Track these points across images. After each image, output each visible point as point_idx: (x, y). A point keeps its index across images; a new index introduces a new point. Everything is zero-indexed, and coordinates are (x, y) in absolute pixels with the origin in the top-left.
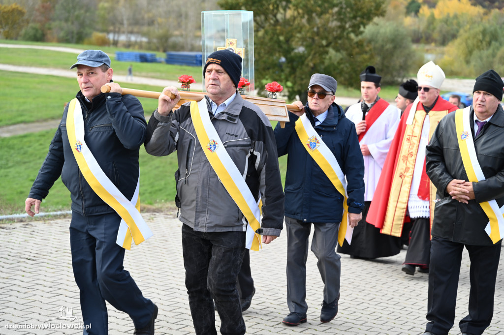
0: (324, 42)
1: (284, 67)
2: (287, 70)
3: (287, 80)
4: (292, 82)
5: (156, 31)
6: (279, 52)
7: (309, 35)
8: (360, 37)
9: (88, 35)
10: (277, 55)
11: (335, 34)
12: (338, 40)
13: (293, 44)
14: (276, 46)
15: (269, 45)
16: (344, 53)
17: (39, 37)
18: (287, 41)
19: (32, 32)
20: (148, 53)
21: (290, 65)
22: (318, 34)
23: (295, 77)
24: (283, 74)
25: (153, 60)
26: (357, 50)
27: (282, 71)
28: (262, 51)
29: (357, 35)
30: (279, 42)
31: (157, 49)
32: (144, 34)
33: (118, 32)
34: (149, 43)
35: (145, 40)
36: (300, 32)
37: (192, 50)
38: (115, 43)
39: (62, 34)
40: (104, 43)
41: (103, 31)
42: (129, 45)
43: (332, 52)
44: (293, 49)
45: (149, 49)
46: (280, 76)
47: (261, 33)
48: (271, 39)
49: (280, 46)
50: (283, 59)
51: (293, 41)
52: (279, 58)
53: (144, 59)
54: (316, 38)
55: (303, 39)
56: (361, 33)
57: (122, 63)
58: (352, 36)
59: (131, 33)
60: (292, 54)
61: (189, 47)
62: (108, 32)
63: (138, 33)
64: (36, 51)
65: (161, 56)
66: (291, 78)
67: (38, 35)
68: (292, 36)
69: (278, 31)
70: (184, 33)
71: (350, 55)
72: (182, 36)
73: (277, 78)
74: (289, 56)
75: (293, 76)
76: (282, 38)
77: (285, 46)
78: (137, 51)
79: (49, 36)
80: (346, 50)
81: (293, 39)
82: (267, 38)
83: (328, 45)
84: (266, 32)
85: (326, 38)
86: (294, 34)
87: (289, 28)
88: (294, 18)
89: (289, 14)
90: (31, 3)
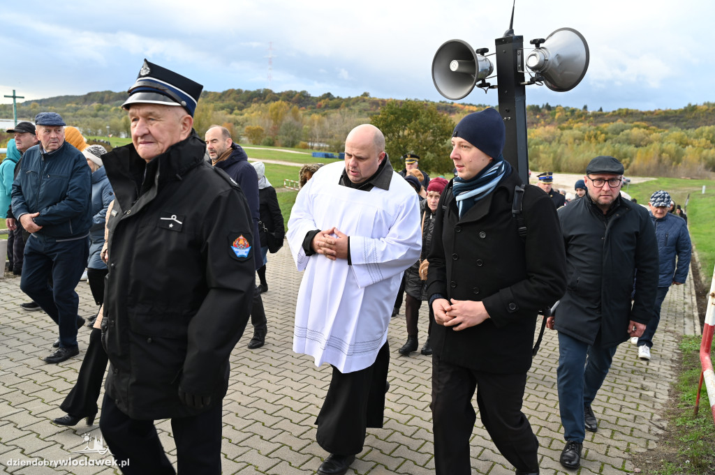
0: (425, 148)
7: (416, 144)
8: (444, 146)
9: (297, 143)
11: (431, 144)
12: (432, 147)
13: (408, 149)
16: (435, 154)
17: (271, 144)
18: (404, 147)
19: (267, 141)
20: (329, 153)
22: (421, 144)
25: (332, 157)
26: (442, 153)
29: (442, 145)
30: (400, 148)
31: (334, 151)
32: (327, 143)
33: (314, 142)
34: (330, 147)
35: (328, 146)
36: (412, 142)
38: (312, 148)
39: (283, 142)
40: (306, 147)
41: (305, 141)
42: (319, 149)
43: (428, 153)
45: (330, 151)
47: (390, 143)
53: (327, 156)
54: (420, 146)
55: (413, 146)
56: (445, 143)
57: (315, 158)
58: (440, 145)
59: (321, 142)
62: (308, 142)
63: (324, 142)
64: (270, 151)
65: (336, 154)
67: (271, 143)
68: (407, 145)
69: (400, 142)
71: (439, 155)
76: (402, 146)
77: (403, 150)
78: (324, 152)
79: (277, 143)
80: (436, 152)
82: (393, 146)
83: (427, 149)
84: (393, 143)
85: (426, 146)
86: (408, 143)
87: (406, 140)
88: (409, 135)
89: (406, 132)
90: (267, 125)
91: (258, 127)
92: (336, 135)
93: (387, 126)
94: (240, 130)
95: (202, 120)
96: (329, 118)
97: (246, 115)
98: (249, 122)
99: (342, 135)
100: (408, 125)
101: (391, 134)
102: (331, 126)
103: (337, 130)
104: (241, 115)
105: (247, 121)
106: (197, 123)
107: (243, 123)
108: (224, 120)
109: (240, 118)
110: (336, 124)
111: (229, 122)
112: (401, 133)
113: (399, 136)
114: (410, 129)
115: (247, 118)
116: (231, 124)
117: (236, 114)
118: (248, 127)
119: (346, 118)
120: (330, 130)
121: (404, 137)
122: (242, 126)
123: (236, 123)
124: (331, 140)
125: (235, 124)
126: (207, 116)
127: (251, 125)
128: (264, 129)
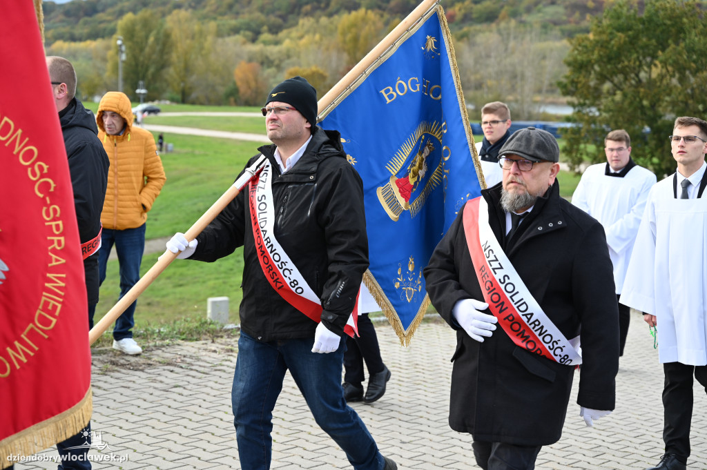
1: (648, 138)
2: (653, 143)
3: (653, 156)
4: (659, 158)
5: (485, 96)
6: (642, 120)
7: (681, 98)
10: (640, 124)
13: (660, 109)
14: (639, 112)
15: (629, 111)
18: (653, 106)
21: (655, 136)
22: (692, 96)
23: (663, 151)
24: (647, 147)
27: (646, 144)
28: (621, 119)
30: (642, 107)
36: (669, 94)
37: (529, 119)
44: (660, 117)
46: (644, 150)
47: (619, 97)
48: (631, 103)
49: (644, 113)
50: (647, 129)
51: (660, 106)
52: (643, 128)
54: (691, 102)
55: (674, 104)
60: (660, 122)
61: (526, 115)
66: (657, 153)
68: (659, 100)
69: (641, 95)
70: (519, 97)
72: (516, 101)
73: (640, 152)
74: (655, 125)
75: (660, 150)
76: (645, 103)
77: (650, 113)
81: (660, 103)
82: (626, 104)
83: (705, 111)
84: (625, 95)
86: (662, 97)
87: (656, 90)
88: (662, 77)
89: (655, 72)
90: (334, 64)
91: (314, 68)
92: (490, 83)
93: (610, 59)
94: (275, 77)
95: (193, 57)
96: (472, 44)
97: (287, 44)
98: (294, 59)
99: (503, 82)
100: (660, 53)
101: (621, 77)
102: (476, 62)
103: (490, 70)
104: (277, 43)
105: (289, 57)
106: (182, 65)
107: (281, 61)
108: (239, 56)
109: (273, 50)
110: (488, 56)
111: (250, 60)
112: (643, 75)
113: (640, 81)
114: (664, 63)
115: (288, 50)
116: (255, 64)
117: (265, 43)
118: (292, 69)
119: (512, 44)
120: (476, 72)
121: (651, 83)
122: (279, 68)
123: (266, 62)
124: (478, 93)
125: (262, 63)
126: (202, 48)
127: (300, 65)
128: (327, 74)
